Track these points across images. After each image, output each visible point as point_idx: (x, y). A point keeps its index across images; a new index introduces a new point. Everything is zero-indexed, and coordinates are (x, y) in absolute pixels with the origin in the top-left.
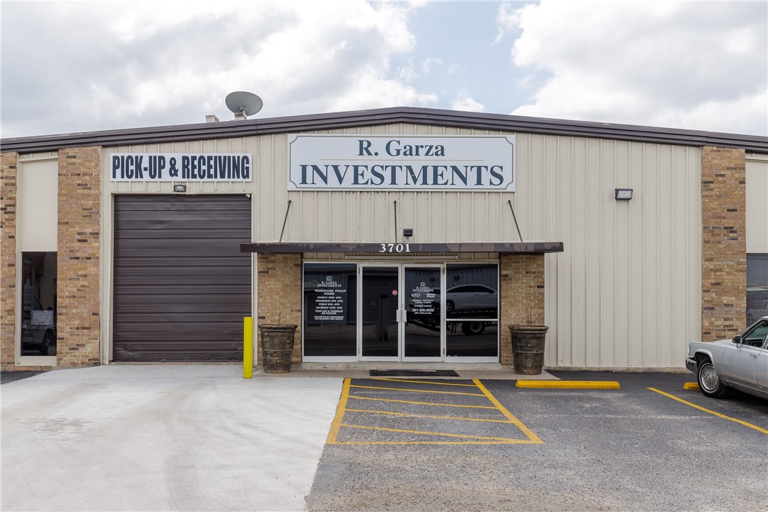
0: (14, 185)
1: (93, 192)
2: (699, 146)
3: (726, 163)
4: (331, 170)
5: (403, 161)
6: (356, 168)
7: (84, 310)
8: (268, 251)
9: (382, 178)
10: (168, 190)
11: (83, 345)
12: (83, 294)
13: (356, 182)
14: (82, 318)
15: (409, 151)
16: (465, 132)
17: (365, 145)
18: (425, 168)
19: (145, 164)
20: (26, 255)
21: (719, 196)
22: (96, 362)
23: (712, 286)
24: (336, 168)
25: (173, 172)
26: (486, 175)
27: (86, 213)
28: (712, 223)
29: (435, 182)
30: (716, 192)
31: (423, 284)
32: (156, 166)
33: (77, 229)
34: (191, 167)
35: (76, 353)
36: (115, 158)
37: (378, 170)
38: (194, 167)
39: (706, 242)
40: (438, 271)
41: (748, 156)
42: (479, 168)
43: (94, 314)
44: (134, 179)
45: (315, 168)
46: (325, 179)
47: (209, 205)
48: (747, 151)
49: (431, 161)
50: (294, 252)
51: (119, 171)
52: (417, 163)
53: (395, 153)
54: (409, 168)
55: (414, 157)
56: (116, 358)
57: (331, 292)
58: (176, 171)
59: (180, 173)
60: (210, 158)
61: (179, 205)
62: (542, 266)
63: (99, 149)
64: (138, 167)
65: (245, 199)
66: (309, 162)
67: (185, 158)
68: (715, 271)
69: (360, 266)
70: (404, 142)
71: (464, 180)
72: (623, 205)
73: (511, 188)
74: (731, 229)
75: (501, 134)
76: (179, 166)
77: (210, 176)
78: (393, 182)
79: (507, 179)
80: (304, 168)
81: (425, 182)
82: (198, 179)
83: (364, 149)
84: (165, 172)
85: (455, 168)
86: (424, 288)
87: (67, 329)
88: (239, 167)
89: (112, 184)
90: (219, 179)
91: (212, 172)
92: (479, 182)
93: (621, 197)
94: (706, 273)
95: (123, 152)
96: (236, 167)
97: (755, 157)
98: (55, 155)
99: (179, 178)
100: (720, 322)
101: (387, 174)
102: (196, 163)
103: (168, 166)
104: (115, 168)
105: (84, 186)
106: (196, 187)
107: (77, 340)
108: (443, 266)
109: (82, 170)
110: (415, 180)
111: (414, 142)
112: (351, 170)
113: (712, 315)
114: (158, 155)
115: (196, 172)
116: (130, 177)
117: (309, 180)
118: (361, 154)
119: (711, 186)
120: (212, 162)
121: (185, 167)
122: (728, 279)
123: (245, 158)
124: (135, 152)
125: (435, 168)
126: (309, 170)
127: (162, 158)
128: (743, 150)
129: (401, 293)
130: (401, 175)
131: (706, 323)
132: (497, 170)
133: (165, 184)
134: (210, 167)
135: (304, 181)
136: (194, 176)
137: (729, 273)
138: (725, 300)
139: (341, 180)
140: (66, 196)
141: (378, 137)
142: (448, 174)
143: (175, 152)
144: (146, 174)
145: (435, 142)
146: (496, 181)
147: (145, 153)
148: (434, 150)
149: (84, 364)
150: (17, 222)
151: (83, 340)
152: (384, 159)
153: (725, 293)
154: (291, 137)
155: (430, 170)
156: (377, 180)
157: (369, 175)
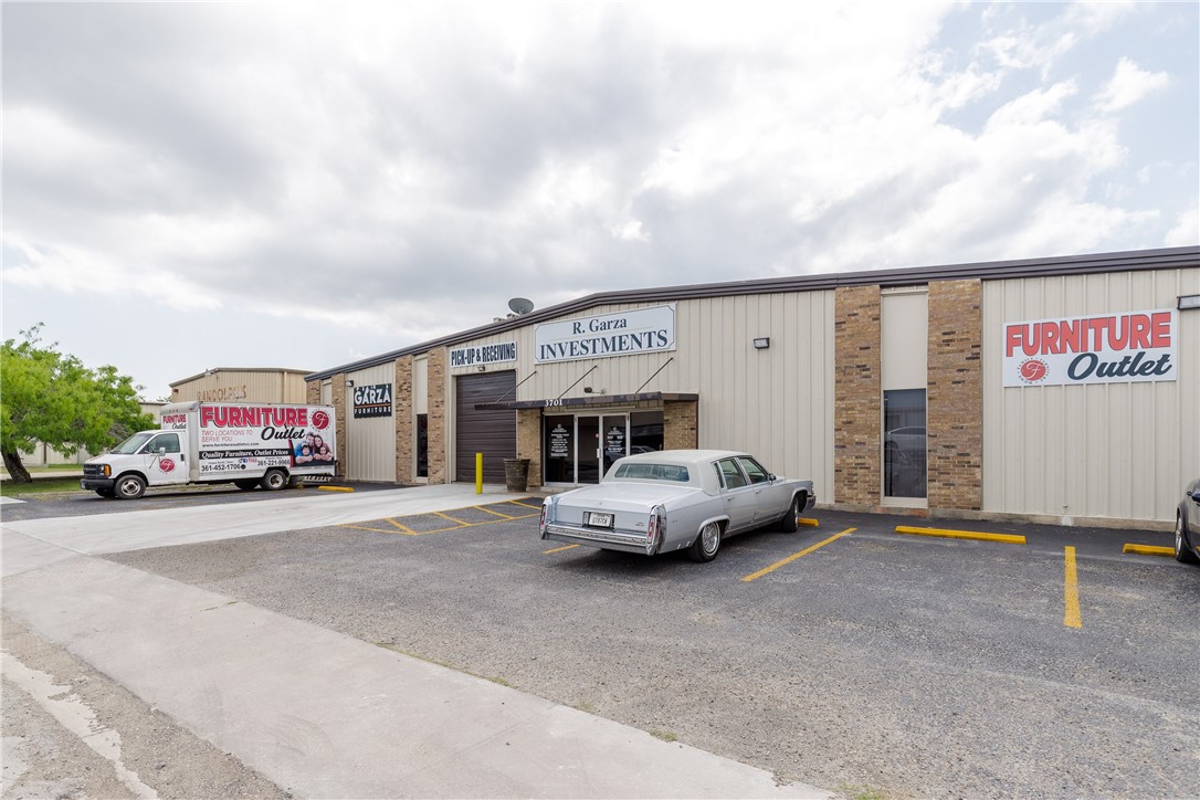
0: (411, 375)
1: (443, 375)
3: (859, 302)
4: (557, 347)
5: (600, 334)
6: (572, 343)
7: (439, 450)
8: (524, 408)
9: (586, 348)
10: (476, 371)
11: (439, 471)
12: (438, 440)
13: (572, 354)
15: (605, 326)
16: (642, 306)
17: (577, 326)
18: (614, 338)
19: (466, 355)
21: (851, 336)
23: (845, 424)
24: (560, 345)
26: (655, 338)
27: (440, 388)
28: (844, 363)
29: (621, 349)
30: (849, 332)
31: (615, 429)
32: (471, 356)
33: (435, 399)
34: (487, 354)
35: (435, 475)
36: (452, 353)
37: (585, 343)
39: (837, 382)
40: (624, 417)
41: (886, 291)
42: (650, 333)
43: (443, 452)
44: (461, 365)
45: (549, 346)
46: (554, 354)
47: (499, 378)
48: (882, 287)
49: (620, 332)
50: (539, 407)
51: (454, 361)
52: (608, 335)
53: (594, 329)
54: (604, 339)
55: (607, 331)
56: (458, 479)
57: (560, 436)
58: (480, 358)
59: (482, 359)
60: (495, 347)
61: (483, 380)
62: (696, 411)
63: (444, 348)
64: (463, 357)
65: (513, 373)
66: (545, 344)
67: (484, 349)
68: (847, 409)
69: (576, 417)
70: (601, 320)
71: (640, 344)
72: (763, 352)
73: (673, 348)
74: (863, 368)
75: (662, 304)
76: (481, 355)
77: (496, 359)
78: (594, 352)
79: (669, 337)
80: (543, 347)
81: (614, 350)
82: (490, 362)
83: (576, 329)
84: (475, 358)
85: (633, 336)
86: (615, 432)
87: (432, 461)
88: (508, 351)
89: (451, 369)
90: (500, 361)
91: (497, 356)
92: (650, 346)
93: (765, 345)
94: (838, 412)
95: (456, 349)
97: (892, 291)
98: (427, 355)
99: (481, 362)
100: (852, 460)
101: (590, 346)
102: (489, 351)
103: (476, 355)
104: (452, 359)
105: (439, 372)
106: (492, 367)
107: (436, 468)
108: (627, 414)
109: (438, 362)
110: (608, 348)
111: (606, 319)
112: (569, 345)
113: (844, 453)
114: (471, 348)
115: (489, 357)
116: (459, 364)
117: (545, 356)
118: (575, 333)
119: (844, 326)
120: (497, 350)
121: (484, 354)
122: (859, 418)
123: (512, 344)
124: (461, 347)
125: (621, 337)
126: (546, 348)
127: (473, 350)
128: (877, 286)
129: (600, 436)
130: (599, 345)
131: (838, 462)
132: (662, 334)
133: (475, 367)
134: (495, 353)
135: (543, 358)
136: (488, 360)
137: (861, 412)
138: (857, 438)
139: (563, 353)
140: (431, 379)
141: (584, 319)
142: (629, 341)
143: (478, 345)
144: (466, 361)
145: (620, 317)
146: (662, 342)
147: (464, 348)
148: (619, 324)
149: (440, 483)
150: (412, 396)
151: (438, 467)
152: (589, 335)
153: (857, 431)
154: (536, 326)
155: (617, 340)
156: (584, 351)
157: (579, 348)
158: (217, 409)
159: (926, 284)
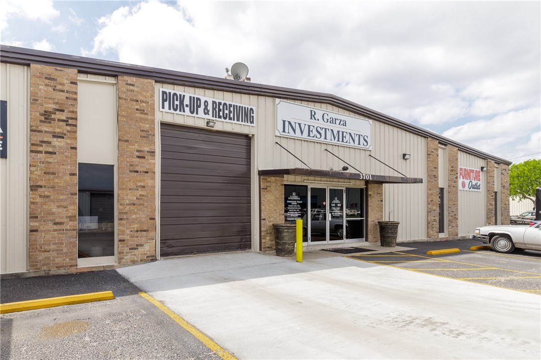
0: (76, 100)
1: (149, 117)
2: (425, 137)
3: (433, 147)
4: (297, 125)
5: (330, 126)
6: (309, 126)
7: (143, 216)
9: (320, 134)
10: (202, 124)
11: (142, 245)
12: (141, 202)
13: (309, 136)
14: (141, 222)
15: (333, 121)
16: (357, 116)
17: (313, 114)
18: (338, 132)
19: (187, 101)
20: (82, 166)
21: (432, 161)
22: (153, 259)
23: (430, 202)
24: (300, 124)
25: (206, 112)
26: (362, 140)
27: (144, 134)
28: (430, 173)
29: (343, 141)
30: (430, 159)
32: (195, 105)
33: (136, 147)
35: (136, 252)
36: (164, 93)
37: (319, 129)
38: (220, 110)
40: (342, 190)
42: (359, 136)
43: (151, 219)
44: (178, 112)
45: (290, 123)
46: (294, 131)
49: (342, 128)
51: (166, 104)
52: (336, 128)
53: (326, 121)
54: (332, 130)
55: (334, 125)
57: (294, 203)
58: (208, 111)
59: (211, 113)
60: (230, 105)
62: (382, 190)
63: (153, 82)
64: (182, 102)
65: (248, 138)
66: (287, 119)
67: (214, 102)
68: (431, 195)
69: (309, 187)
70: (331, 115)
71: (354, 141)
73: (371, 148)
74: (435, 176)
75: (367, 119)
76: (210, 107)
77: (230, 119)
78: (326, 138)
79: (369, 144)
80: (284, 122)
81: (338, 141)
82: (222, 119)
83: (313, 116)
84: (201, 110)
85: (350, 134)
86: (336, 201)
87: (128, 232)
89: (164, 114)
90: (236, 121)
91: (232, 115)
92: (359, 144)
93: (406, 158)
95: (169, 89)
96: (246, 115)
97: (440, 145)
98: (112, 80)
99: (210, 117)
101: (323, 132)
102: (221, 107)
103: (203, 106)
104: (164, 100)
105: (142, 111)
106: (221, 125)
107: (136, 241)
108: (344, 189)
109: (140, 97)
110: (335, 138)
111: (335, 116)
112: (307, 127)
113: (430, 215)
114: (196, 96)
115: (221, 114)
116: (175, 110)
117: (286, 130)
118: (311, 118)
119: (430, 156)
120: (232, 109)
121: (214, 109)
122: (434, 199)
123: (251, 109)
124: (179, 90)
125: (343, 132)
126: (287, 123)
127: (198, 99)
128: (438, 142)
129: (327, 203)
130: (329, 134)
131: (428, 218)
132: (366, 138)
133: (199, 120)
134: (230, 112)
135: (284, 131)
136: (220, 117)
137: (434, 196)
138: (434, 208)
139: (302, 133)
140: (122, 118)
141: (320, 110)
142: (348, 136)
143: (208, 97)
144: (187, 109)
145: (343, 118)
146: (365, 144)
147: (188, 93)
148: (342, 122)
149: (143, 261)
150: (79, 134)
151: (142, 240)
152: (321, 123)
153: (434, 205)
154: (277, 100)
155: (341, 133)
156: (318, 136)
157: (315, 132)
159: (445, 145)
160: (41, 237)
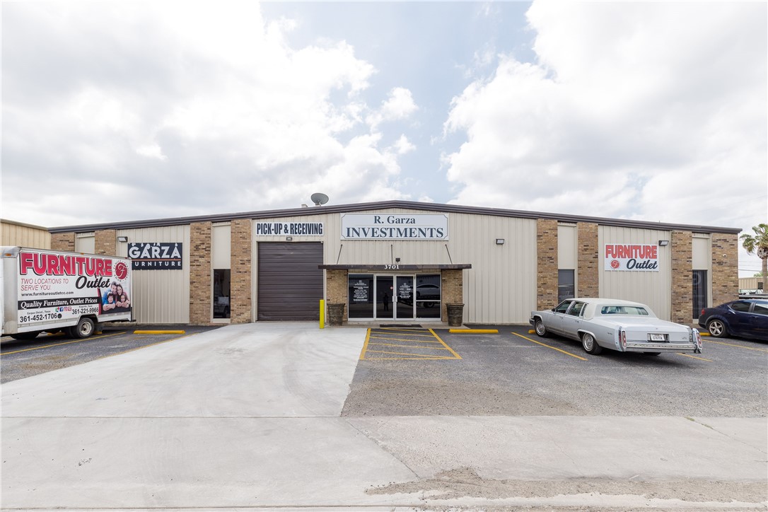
0: (210, 237)
1: (248, 240)
2: (535, 219)
3: (548, 227)
4: (361, 230)
5: (396, 226)
6: (373, 229)
7: (244, 297)
8: (331, 269)
9: (385, 234)
10: (284, 239)
11: (243, 313)
12: (243, 289)
13: (373, 236)
14: (243, 301)
15: (399, 221)
16: (425, 212)
17: (377, 218)
18: (406, 229)
19: (273, 227)
20: (215, 271)
21: (545, 242)
22: (249, 321)
23: (542, 285)
24: (363, 229)
25: (286, 231)
26: (435, 233)
27: (245, 250)
28: (542, 255)
29: (411, 236)
30: (544, 240)
31: (405, 284)
32: (278, 228)
33: (240, 258)
34: (294, 229)
35: (240, 317)
36: (258, 224)
37: (383, 230)
38: (296, 229)
39: (539, 264)
40: (412, 277)
41: (559, 224)
42: (432, 229)
43: (249, 299)
44: (267, 234)
45: (354, 229)
46: (358, 234)
47: (303, 247)
48: (558, 221)
49: (409, 226)
50: (343, 269)
51: (260, 231)
52: (402, 227)
53: (391, 222)
54: (398, 229)
55: (401, 224)
56: (259, 319)
57: (362, 288)
58: (287, 231)
59: (289, 232)
60: (304, 224)
61: (289, 247)
62: (462, 275)
63: (251, 220)
64: (269, 229)
65: (320, 244)
66: (351, 226)
67: (291, 224)
68: (544, 278)
69: (375, 276)
70: (396, 217)
71: (425, 235)
72: (500, 246)
73: (446, 239)
74: (551, 258)
75: (442, 213)
76: (289, 228)
77: (304, 233)
78: (391, 236)
79: (444, 232)
80: (348, 229)
81: (406, 236)
82: (298, 234)
83: (377, 220)
84: (282, 231)
85: (420, 229)
86: (405, 286)
87: (236, 306)
88: (317, 229)
89: (257, 237)
90: (308, 234)
91: (305, 231)
92: (431, 236)
93: (499, 243)
94: (539, 279)
95: (262, 222)
96: (316, 229)
97: (562, 224)
98: (229, 223)
99: (289, 234)
100: (546, 302)
101: (388, 232)
102: (297, 227)
103: (283, 228)
104: (258, 229)
105: (243, 238)
106: (297, 238)
107: (240, 311)
108: (414, 276)
109: (243, 230)
110: (401, 235)
111: (400, 217)
112: (371, 230)
113: (542, 298)
114: (279, 223)
115: (297, 231)
116: (265, 233)
117: (351, 235)
118: (376, 222)
119: (542, 237)
120: (305, 227)
121: (291, 229)
122: (549, 281)
123: (320, 224)
124: (268, 221)
125: (411, 229)
126: (351, 230)
127: (281, 224)
128: (556, 221)
129: (395, 288)
130: (395, 233)
131: (539, 302)
132: (440, 230)
133: (282, 237)
134: (303, 229)
135: (348, 235)
136: (296, 233)
137: (550, 279)
138: (548, 291)
139: (366, 235)
140: (234, 243)
141: (384, 215)
142: (417, 232)
143: (287, 222)
144: (273, 232)
145: (410, 217)
146: (440, 235)
147: (273, 222)
148: (410, 221)
149: (244, 322)
150: (211, 255)
151: (243, 311)
152: (386, 225)
153: (548, 288)
154: (342, 214)
155: (408, 231)
156: (383, 235)
157: (379, 232)
158: (36, 256)
159: (576, 223)
160: (195, 307)
